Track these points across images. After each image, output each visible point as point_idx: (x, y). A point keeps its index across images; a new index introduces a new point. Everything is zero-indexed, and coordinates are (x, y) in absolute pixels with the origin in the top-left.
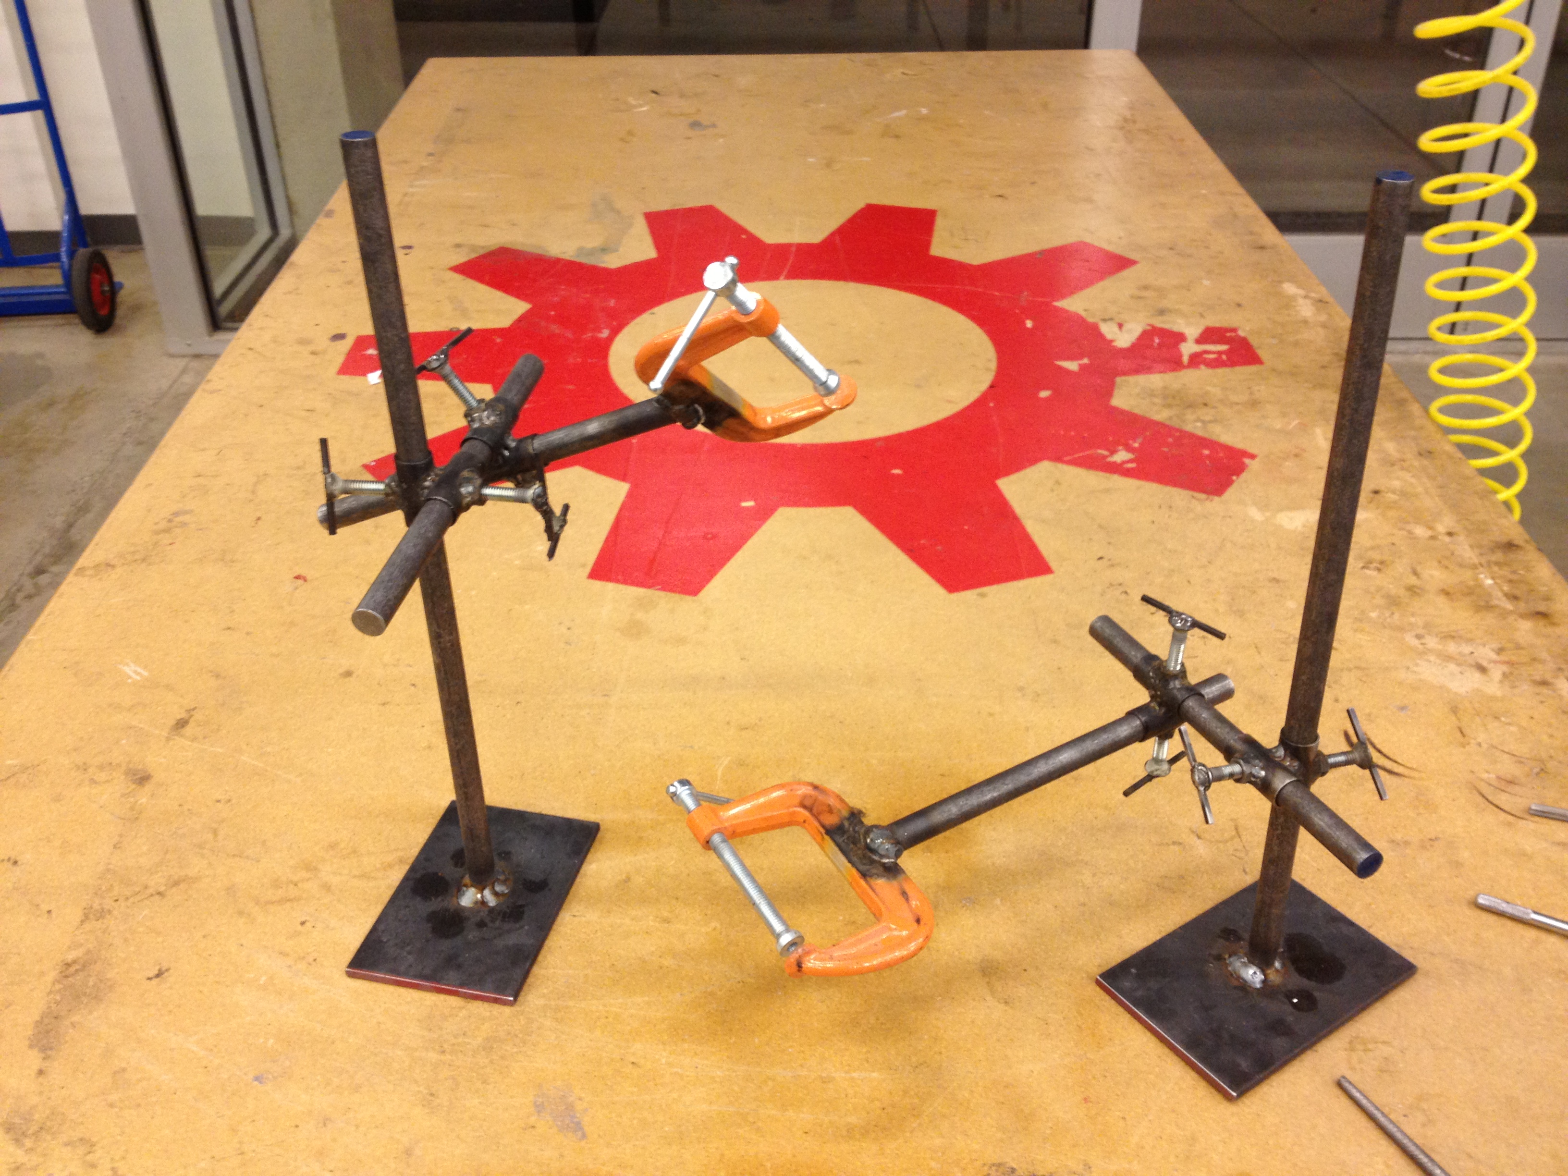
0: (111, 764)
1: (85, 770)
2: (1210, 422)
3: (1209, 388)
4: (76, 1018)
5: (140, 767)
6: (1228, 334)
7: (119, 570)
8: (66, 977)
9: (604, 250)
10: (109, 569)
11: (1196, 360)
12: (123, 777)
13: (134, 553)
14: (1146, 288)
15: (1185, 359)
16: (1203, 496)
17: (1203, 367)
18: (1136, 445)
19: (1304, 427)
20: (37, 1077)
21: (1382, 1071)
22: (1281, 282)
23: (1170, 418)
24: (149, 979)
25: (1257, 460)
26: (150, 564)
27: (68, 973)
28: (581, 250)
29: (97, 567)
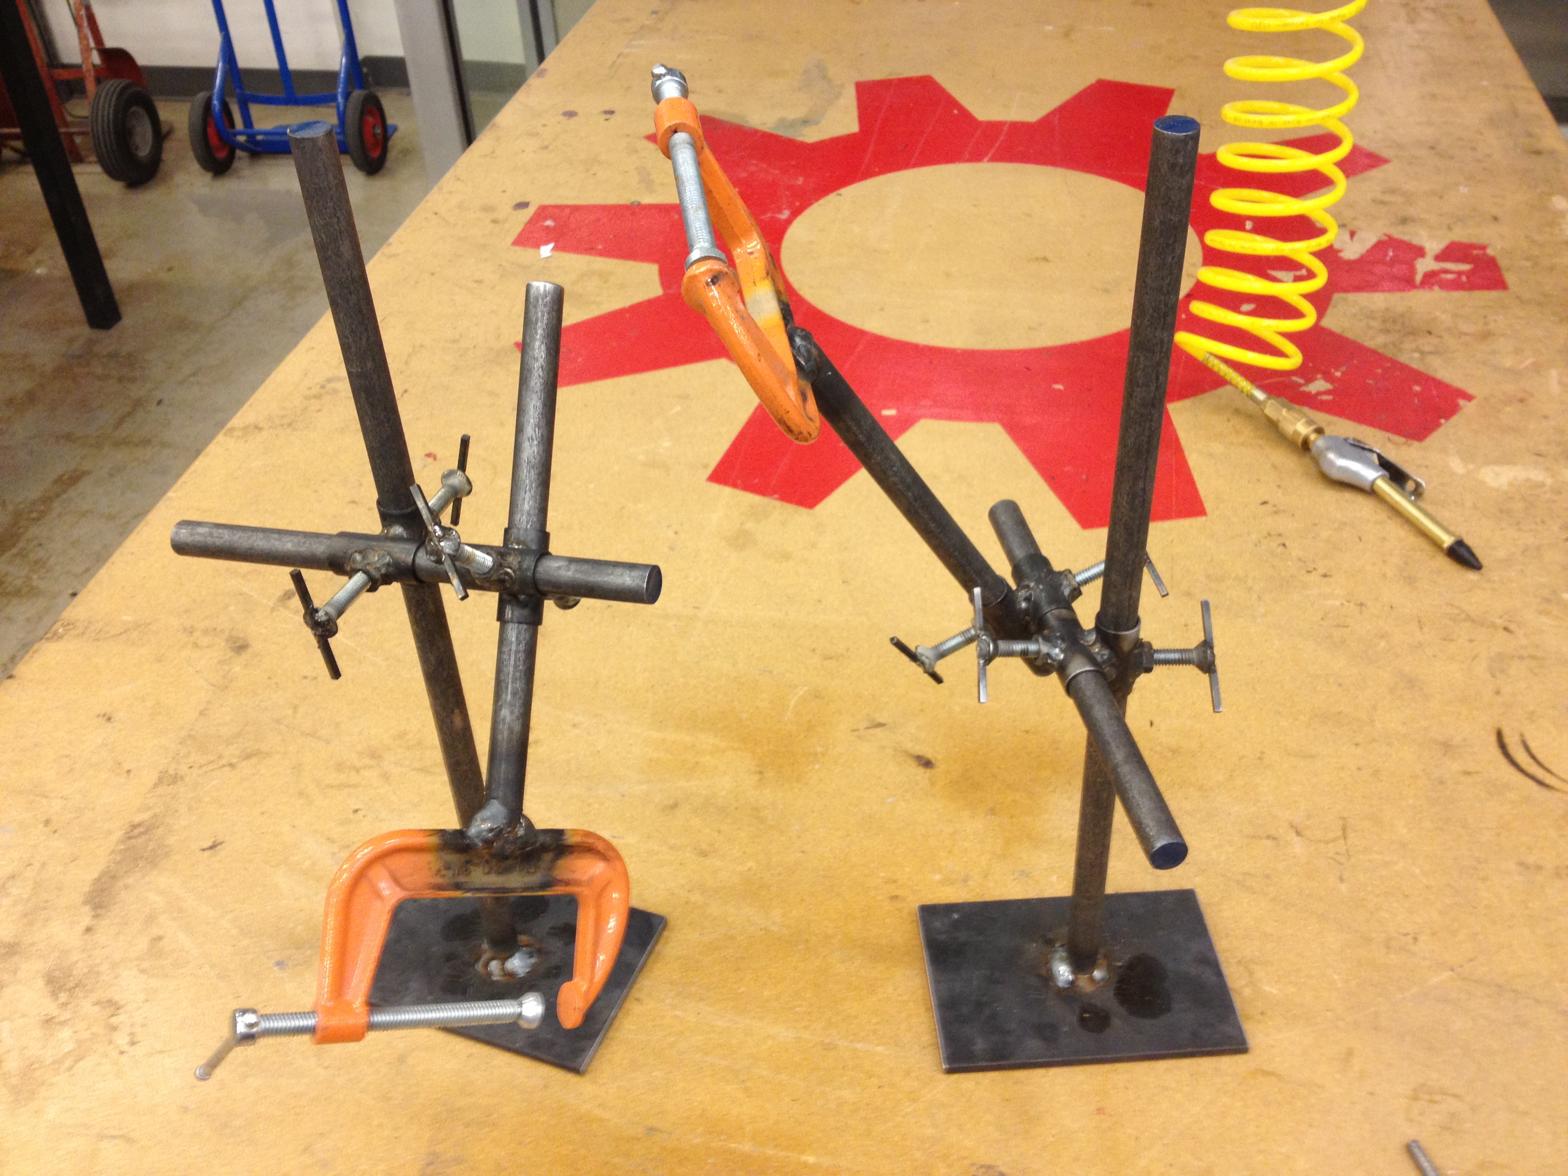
0: (215, 629)
1: (191, 633)
2: (1431, 353)
3: (1438, 314)
4: (130, 881)
5: (241, 635)
6: (1475, 252)
7: (265, 434)
8: (130, 838)
9: (805, 122)
10: (257, 431)
11: (1430, 279)
12: (224, 644)
13: (283, 417)
14: (1393, 191)
15: (1419, 278)
16: (1401, 439)
17: (1436, 288)
18: (1338, 374)
19: (1537, 368)
20: (83, 935)
21: (1445, 1128)
22: (1551, 194)
23: (1385, 345)
24: (204, 850)
25: (1474, 402)
26: (294, 430)
27: (131, 834)
28: (782, 121)
29: (246, 429)
